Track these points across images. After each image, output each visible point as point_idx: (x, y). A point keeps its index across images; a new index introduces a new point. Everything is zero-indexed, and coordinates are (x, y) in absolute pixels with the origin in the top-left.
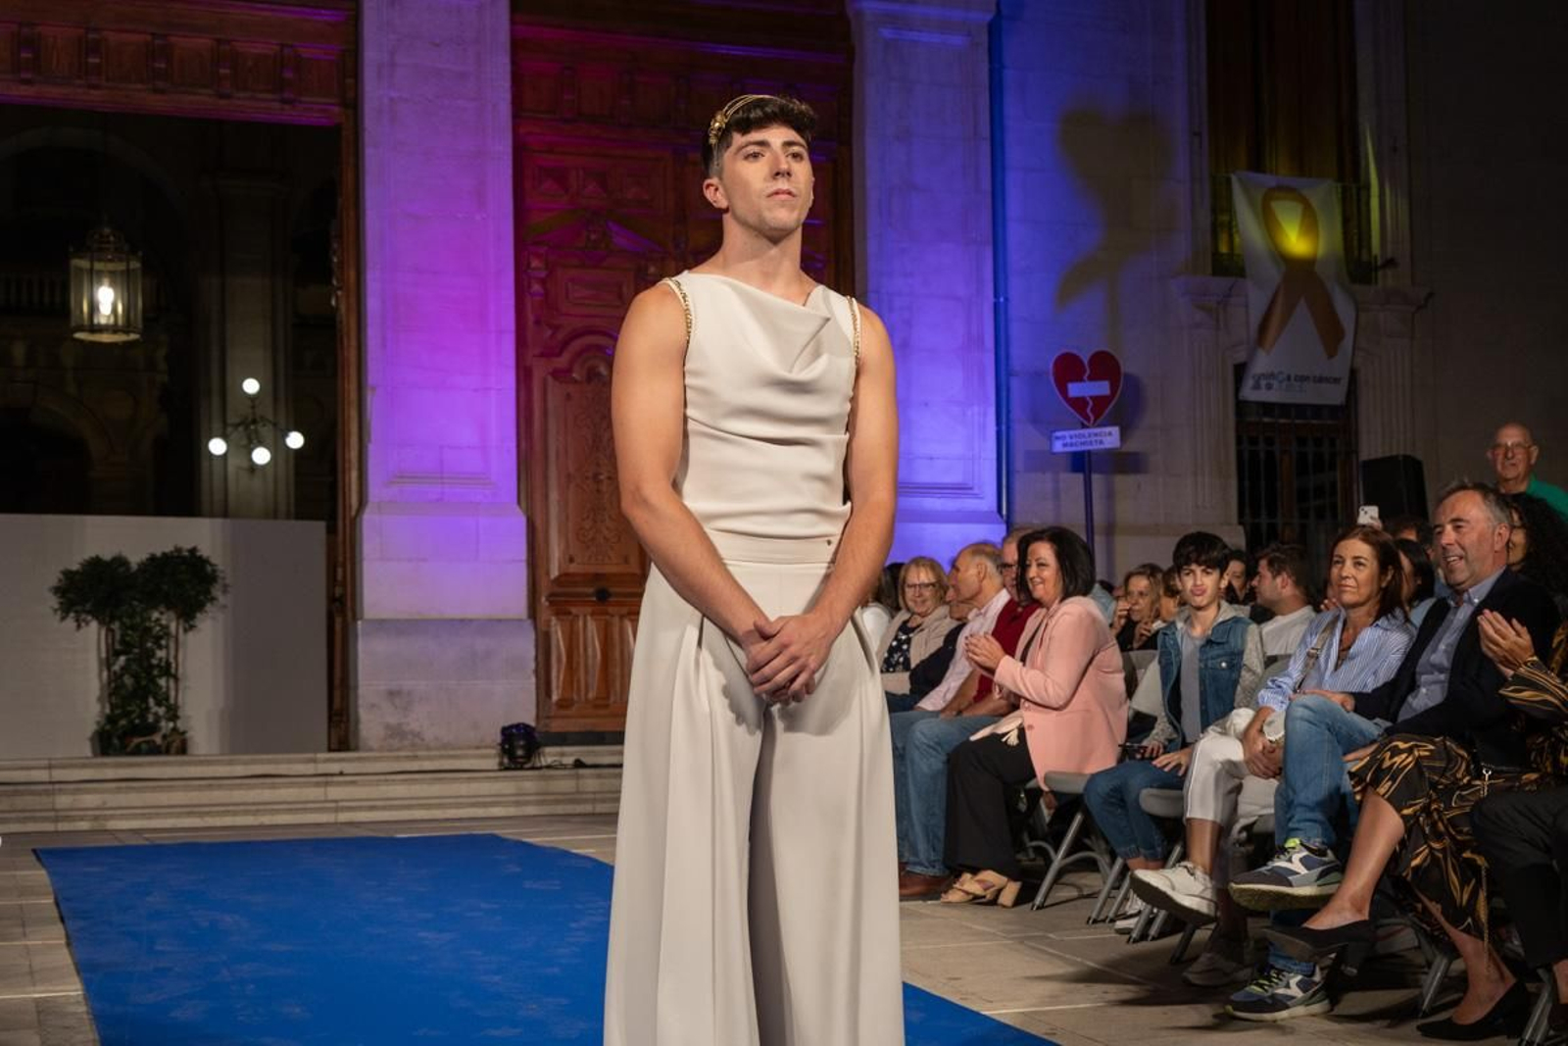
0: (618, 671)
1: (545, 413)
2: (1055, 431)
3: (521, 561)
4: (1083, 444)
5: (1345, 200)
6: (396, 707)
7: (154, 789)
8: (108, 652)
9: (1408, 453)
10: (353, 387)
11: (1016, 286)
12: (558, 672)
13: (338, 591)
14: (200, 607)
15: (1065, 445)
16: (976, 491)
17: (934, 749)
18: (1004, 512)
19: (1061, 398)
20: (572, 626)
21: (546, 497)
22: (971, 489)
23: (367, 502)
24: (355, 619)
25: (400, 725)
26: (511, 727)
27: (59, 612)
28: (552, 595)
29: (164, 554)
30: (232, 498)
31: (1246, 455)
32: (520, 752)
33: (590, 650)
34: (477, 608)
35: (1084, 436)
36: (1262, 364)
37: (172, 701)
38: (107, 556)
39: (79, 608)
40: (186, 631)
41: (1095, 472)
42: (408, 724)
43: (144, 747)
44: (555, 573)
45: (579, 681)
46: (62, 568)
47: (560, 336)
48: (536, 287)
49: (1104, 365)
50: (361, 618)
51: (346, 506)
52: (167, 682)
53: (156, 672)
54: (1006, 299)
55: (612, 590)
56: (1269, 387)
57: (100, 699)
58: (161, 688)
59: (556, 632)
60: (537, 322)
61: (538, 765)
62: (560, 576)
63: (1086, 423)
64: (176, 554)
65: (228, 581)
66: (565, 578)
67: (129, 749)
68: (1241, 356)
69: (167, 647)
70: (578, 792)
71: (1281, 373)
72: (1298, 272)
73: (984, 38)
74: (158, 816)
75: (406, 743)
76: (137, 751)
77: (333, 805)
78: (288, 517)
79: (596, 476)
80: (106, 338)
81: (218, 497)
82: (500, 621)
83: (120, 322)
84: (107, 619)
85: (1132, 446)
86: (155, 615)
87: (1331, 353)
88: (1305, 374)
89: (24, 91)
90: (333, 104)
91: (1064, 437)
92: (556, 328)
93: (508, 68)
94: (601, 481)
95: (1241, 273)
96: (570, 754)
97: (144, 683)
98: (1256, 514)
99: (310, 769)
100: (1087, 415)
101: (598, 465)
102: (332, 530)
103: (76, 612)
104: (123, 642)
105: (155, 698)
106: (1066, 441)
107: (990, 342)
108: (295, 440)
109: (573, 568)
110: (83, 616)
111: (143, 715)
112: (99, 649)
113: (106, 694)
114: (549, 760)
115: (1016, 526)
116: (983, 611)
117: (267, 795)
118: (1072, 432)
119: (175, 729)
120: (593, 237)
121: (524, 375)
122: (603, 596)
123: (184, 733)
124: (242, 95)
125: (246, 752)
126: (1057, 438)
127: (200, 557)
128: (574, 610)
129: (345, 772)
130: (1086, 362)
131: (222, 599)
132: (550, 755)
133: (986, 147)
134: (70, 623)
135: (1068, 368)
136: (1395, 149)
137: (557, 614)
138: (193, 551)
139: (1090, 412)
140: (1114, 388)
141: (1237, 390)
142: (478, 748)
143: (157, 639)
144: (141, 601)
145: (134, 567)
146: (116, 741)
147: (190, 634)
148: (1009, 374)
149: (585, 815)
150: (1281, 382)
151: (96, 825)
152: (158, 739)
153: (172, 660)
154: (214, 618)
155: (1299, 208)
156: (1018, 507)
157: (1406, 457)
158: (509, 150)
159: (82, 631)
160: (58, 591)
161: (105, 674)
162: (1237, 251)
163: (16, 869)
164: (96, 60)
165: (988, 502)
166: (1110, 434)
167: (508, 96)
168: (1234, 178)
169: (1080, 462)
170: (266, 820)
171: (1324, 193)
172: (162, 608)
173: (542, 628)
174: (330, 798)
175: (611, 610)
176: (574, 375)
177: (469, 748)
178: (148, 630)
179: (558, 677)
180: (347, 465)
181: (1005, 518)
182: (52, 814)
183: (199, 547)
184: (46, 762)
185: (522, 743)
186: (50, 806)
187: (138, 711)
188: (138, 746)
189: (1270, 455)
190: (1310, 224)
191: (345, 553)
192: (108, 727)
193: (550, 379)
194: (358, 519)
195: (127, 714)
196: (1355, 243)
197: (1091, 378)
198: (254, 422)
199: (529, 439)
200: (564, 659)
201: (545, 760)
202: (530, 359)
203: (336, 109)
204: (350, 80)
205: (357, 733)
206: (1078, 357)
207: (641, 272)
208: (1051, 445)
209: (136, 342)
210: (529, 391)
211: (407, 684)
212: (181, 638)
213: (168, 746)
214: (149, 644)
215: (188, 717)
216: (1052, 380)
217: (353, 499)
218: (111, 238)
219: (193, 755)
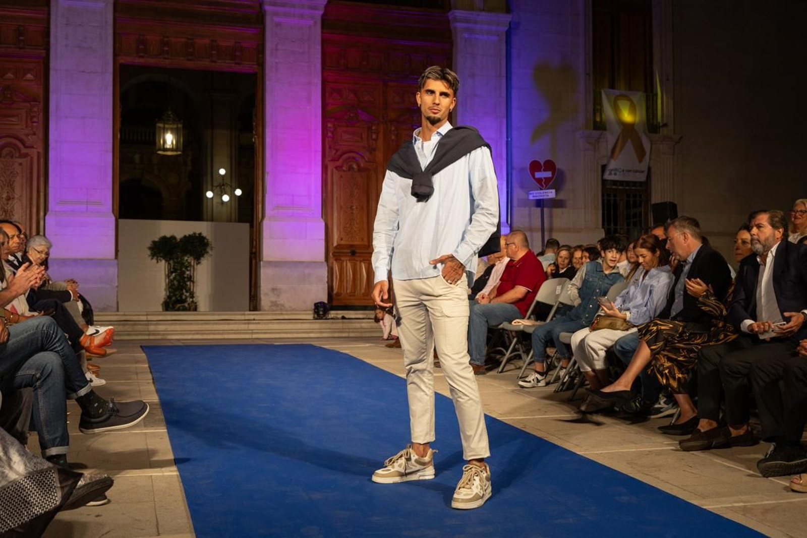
1: (332, 182)
2: (529, 191)
3: (322, 239)
4: (541, 196)
5: (647, 100)
6: (275, 295)
7: (184, 324)
8: (168, 272)
9: (671, 201)
10: (261, 172)
11: (515, 134)
12: (336, 282)
13: (254, 250)
14: (202, 255)
15: (533, 196)
17: (481, 315)
18: (509, 222)
19: (532, 178)
20: (342, 264)
21: (332, 215)
23: (265, 216)
24: (260, 261)
25: (276, 301)
26: (318, 303)
27: (150, 257)
28: (334, 252)
29: (190, 235)
30: (215, 214)
31: (606, 201)
32: (321, 313)
33: (348, 274)
34: (306, 257)
35: (541, 193)
36: (613, 165)
37: (192, 290)
38: (168, 235)
39: (158, 255)
40: (197, 264)
41: (546, 207)
42: (279, 301)
43: (181, 308)
44: (335, 244)
45: (344, 286)
46: (152, 240)
47: (339, 153)
48: (330, 134)
49: (550, 165)
50: (262, 261)
51: (257, 218)
52: (190, 283)
53: (186, 280)
54: (511, 139)
55: (358, 251)
56: (615, 174)
57: (165, 290)
58: (187, 285)
59: (335, 267)
60: (330, 148)
61: (328, 318)
62: (337, 245)
63: (542, 188)
64: (194, 235)
65: (213, 246)
66: (339, 246)
67: (175, 309)
68: (604, 162)
69: (190, 270)
70: (343, 329)
71: (620, 169)
72: (628, 128)
73: (504, 37)
74: (186, 334)
75: (278, 308)
76: (178, 310)
77: (251, 331)
78: (235, 222)
79: (351, 207)
80: (169, 153)
81: (209, 214)
82: (314, 262)
83: (174, 148)
84: (168, 260)
85: (560, 197)
86: (186, 258)
87: (640, 161)
88: (630, 169)
89: (141, 60)
90: (254, 65)
91: (533, 193)
92: (337, 151)
93: (320, 51)
94: (353, 209)
95: (604, 129)
96: (340, 313)
97: (182, 284)
98: (609, 224)
99: (242, 317)
101: (352, 203)
102: (252, 227)
103: (158, 257)
104: (174, 268)
105: (185, 290)
107: (504, 156)
108: (238, 192)
109: (342, 242)
110: (159, 258)
111: (181, 297)
112: (165, 271)
113: (168, 287)
114: (332, 316)
115: (514, 229)
116: (502, 261)
117: (226, 327)
118: (536, 192)
119: (192, 302)
120: (352, 115)
121: (324, 168)
122: (353, 253)
123: (196, 303)
124: (220, 61)
125: (219, 311)
126: (531, 194)
127: (203, 237)
128: (342, 259)
129: (256, 319)
130: (542, 164)
131: (210, 253)
132: (333, 314)
133: (504, 80)
134: (154, 261)
135: (535, 166)
136: (668, 80)
137: (336, 260)
138: (200, 234)
139: (543, 184)
140: (553, 174)
141: (602, 175)
142: (305, 311)
143: (187, 267)
144: (181, 253)
145: (178, 240)
146: (171, 306)
147: (199, 266)
148: (512, 169)
149: (346, 337)
150: (620, 172)
151: (164, 337)
152: (186, 305)
153: (192, 275)
154: (207, 260)
155: (629, 103)
156: (515, 220)
157: (670, 202)
158: (320, 82)
159: (160, 263)
160: (150, 248)
161: (167, 280)
162: (603, 121)
163: (134, 353)
164: (166, 49)
166: (552, 192)
167: (320, 61)
168: (603, 92)
169: (539, 203)
170: (226, 336)
171: (638, 97)
172: (188, 255)
173: (330, 265)
174: (250, 328)
175: (356, 259)
176: (344, 168)
177: (302, 311)
178: (183, 264)
179: (336, 284)
180: (258, 202)
181: (509, 225)
182: (147, 333)
183: (203, 233)
184: (145, 313)
185: (322, 309)
186: (146, 330)
187: (179, 294)
188: (179, 307)
189: (615, 201)
190: (633, 109)
191: (256, 235)
192: (168, 300)
193: (334, 169)
194: (261, 224)
195: (175, 295)
196: (651, 117)
197: (544, 170)
198: (223, 185)
199: (326, 193)
200: (338, 277)
201: (330, 316)
202: (327, 162)
203: (256, 66)
204: (261, 56)
205: (260, 304)
206: (539, 162)
207: (370, 128)
208: (528, 196)
209: (180, 155)
210: (327, 174)
211: (279, 286)
212: (195, 267)
213: (190, 308)
214: (184, 269)
215: (198, 297)
216: (528, 171)
217: (260, 215)
218: (172, 116)
219: (199, 311)
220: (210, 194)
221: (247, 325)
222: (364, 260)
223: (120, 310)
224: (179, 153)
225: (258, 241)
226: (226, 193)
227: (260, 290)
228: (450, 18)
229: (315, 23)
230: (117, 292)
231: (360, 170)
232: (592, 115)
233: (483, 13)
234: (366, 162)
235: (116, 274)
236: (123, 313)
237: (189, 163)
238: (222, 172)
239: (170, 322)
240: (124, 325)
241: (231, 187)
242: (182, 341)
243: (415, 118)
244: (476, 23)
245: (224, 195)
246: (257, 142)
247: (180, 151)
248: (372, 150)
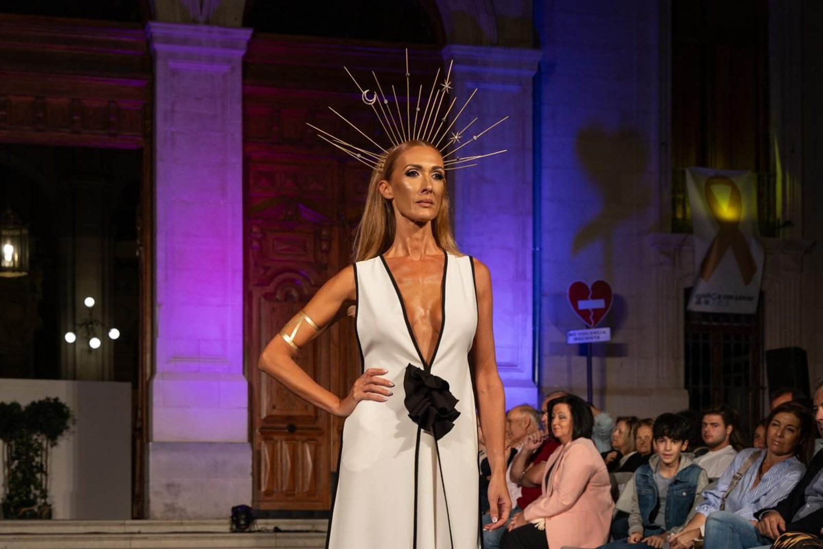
0: (300, 474)
1: (259, 318)
2: (569, 331)
3: (244, 408)
4: (587, 338)
5: (759, 184)
6: (171, 494)
7: (34, 540)
8: (8, 458)
10: (148, 304)
11: (546, 239)
12: (265, 474)
13: (139, 425)
14: (60, 432)
15: (576, 339)
16: (519, 367)
18: (536, 381)
19: (574, 311)
20: (274, 446)
22: (516, 366)
23: (155, 372)
24: (148, 441)
25: (173, 504)
26: (237, 507)
28: (263, 428)
29: (40, 402)
30: (78, 367)
32: (242, 522)
33: (284, 461)
34: (218, 436)
35: (587, 334)
36: (702, 288)
37: (44, 487)
38: (8, 402)
40: (52, 446)
41: (594, 356)
42: (178, 504)
43: (28, 513)
44: (264, 415)
45: (277, 480)
47: (269, 273)
48: (255, 244)
49: (601, 290)
50: (152, 441)
51: (143, 375)
52: (41, 476)
53: (35, 470)
54: (541, 249)
55: (299, 425)
56: (707, 303)
57: (4, 485)
58: (37, 479)
59: (264, 450)
60: (256, 265)
61: (253, 530)
62: (267, 417)
63: (589, 325)
64: (46, 401)
65: (76, 417)
66: (270, 419)
67: (20, 514)
68: (689, 283)
69: (41, 456)
70: (276, 547)
71: (715, 294)
72: (728, 229)
73: (530, 86)
75: (176, 515)
76: (23, 517)
78: (110, 380)
80: (9, 275)
81: (70, 367)
82: (231, 443)
84: (8, 439)
85: (618, 339)
86: (35, 437)
87: (747, 282)
88: (731, 294)
90: (138, 136)
91: (574, 334)
92: (267, 269)
95: (690, 231)
96: (271, 523)
97: (28, 476)
98: (696, 383)
99: (121, 529)
100: (589, 319)
102: (135, 387)
104: (16, 452)
105: (34, 485)
106: (577, 336)
107: (529, 275)
108: (114, 334)
109: (275, 412)
111: (27, 495)
112: (3, 457)
113: (7, 482)
114: (260, 527)
117: (97, 544)
118: (580, 331)
119: (45, 504)
120: (289, 213)
121: (247, 296)
122: (292, 429)
123: (50, 506)
124: (85, 131)
125: (86, 519)
126: (571, 335)
127: (60, 404)
129: (142, 531)
130: (590, 287)
131: (72, 428)
132: (260, 524)
133: (529, 155)
135: (578, 291)
137: (265, 439)
138: (56, 400)
139: (591, 319)
140: (607, 304)
141: (686, 303)
142: (217, 519)
143: (36, 451)
144: (27, 428)
145: (23, 409)
146: (12, 510)
147: (55, 448)
148: (542, 295)
150: (714, 299)
152: (36, 509)
153: (44, 463)
154: (68, 439)
155: (728, 189)
156: (545, 377)
157: (796, 348)
158: (240, 161)
161: (7, 471)
162: (688, 217)
165: (526, 374)
166: (604, 332)
167: (240, 129)
168: (687, 172)
169: (585, 350)
171: (746, 180)
172: (38, 433)
173: (256, 448)
174: (132, 546)
175: (297, 437)
176: (277, 297)
177: (213, 519)
178: (31, 446)
179: (265, 477)
180: (144, 351)
181: (537, 384)
183: (60, 397)
185: (243, 517)
187: (25, 493)
188: (25, 513)
189: (706, 346)
190: (736, 199)
191: (142, 402)
192: (8, 502)
193: (263, 299)
194: (150, 383)
195: (18, 494)
196: (765, 210)
197: (593, 298)
198: (91, 323)
199: (250, 334)
200: (269, 467)
201: (256, 528)
202: (251, 287)
203: (141, 138)
204: (149, 121)
205: (148, 507)
206: (585, 285)
207: (317, 235)
208: (567, 339)
209: (25, 276)
210: (250, 306)
211: (178, 480)
212: (49, 450)
213: (41, 513)
214: (31, 454)
215: (53, 497)
216: (568, 299)
217: (148, 371)
218: (12, 217)
219: (55, 520)
220: (70, 337)
221: (128, 542)
222: (308, 440)
224: (24, 274)
225: (144, 409)
226: (95, 335)
227: (148, 486)
229: (233, 69)
231: (302, 299)
232: (669, 210)
233: (497, 49)
234: (313, 286)
237: (39, 290)
241: (103, 325)
244: (485, 65)
245: (92, 338)
246: (143, 256)
247: (25, 271)
248: (322, 269)
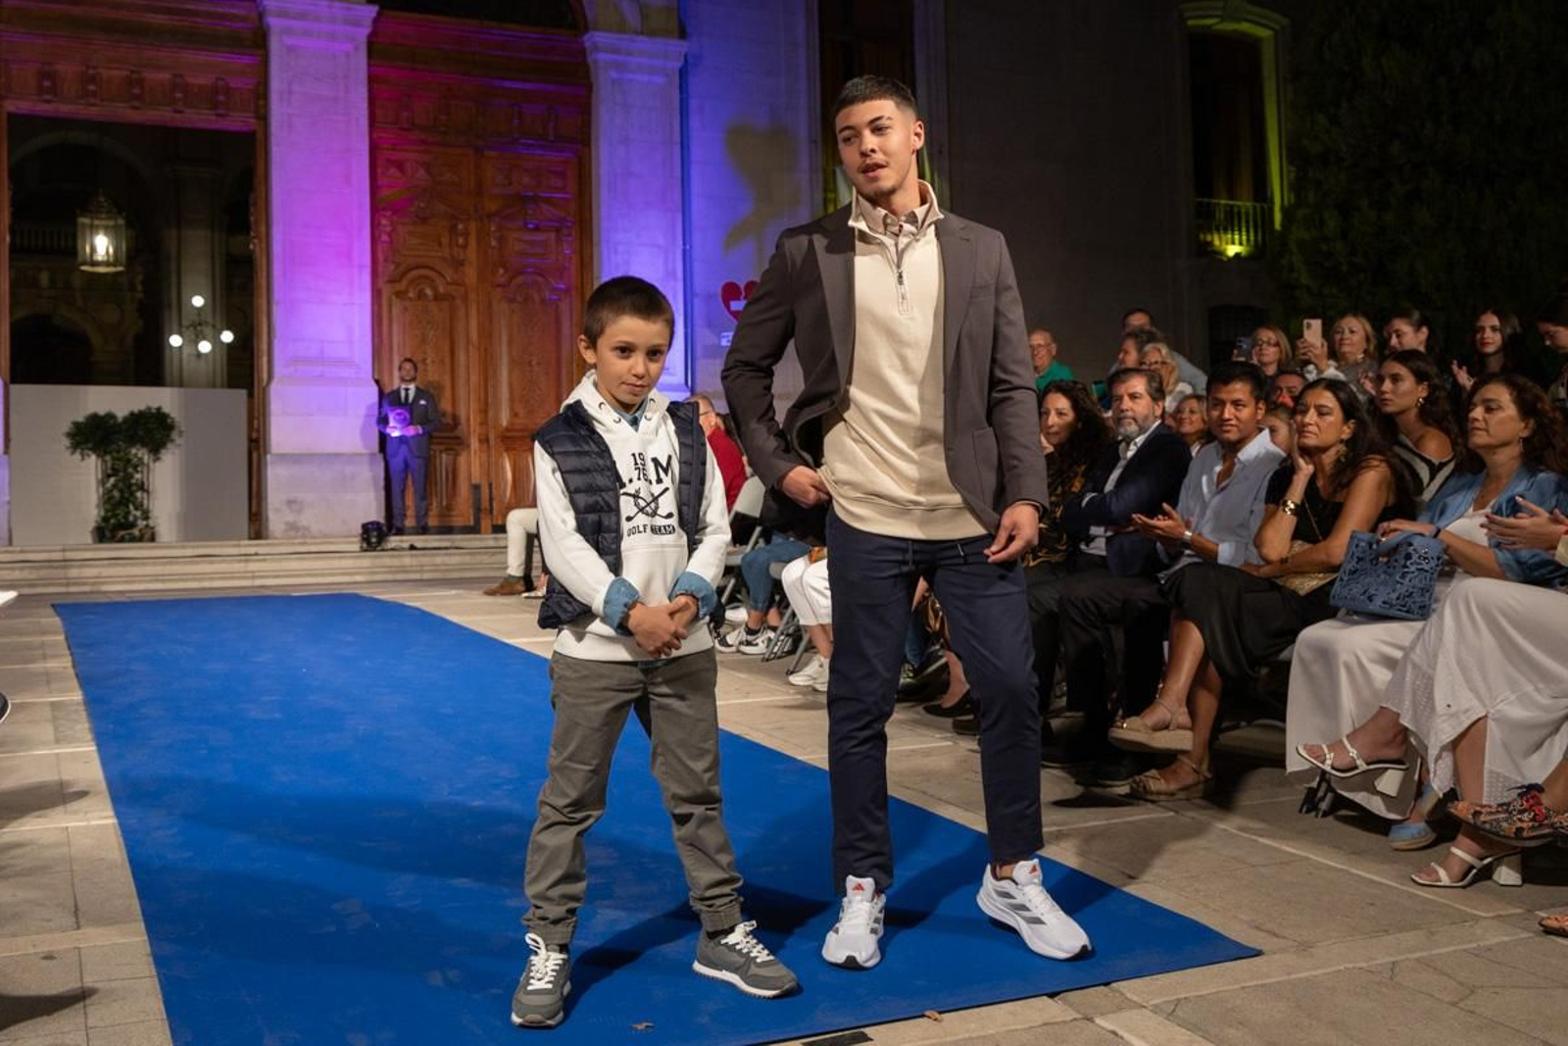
1: (391, 319)
2: (722, 332)
6: (292, 511)
7: (132, 565)
8: (103, 476)
10: (264, 301)
11: (697, 238)
14: (164, 445)
18: (689, 385)
19: (727, 313)
23: (273, 377)
24: (265, 453)
25: (295, 522)
26: (367, 524)
27: (70, 449)
29: (141, 412)
30: (185, 374)
32: (374, 540)
37: (145, 506)
38: (102, 412)
39: (83, 446)
40: (157, 459)
42: (301, 522)
43: (127, 537)
46: (72, 420)
47: (402, 268)
48: (385, 238)
50: (270, 452)
51: (260, 380)
52: (142, 494)
53: (134, 488)
54: (691, 247)
57: (98, 506)
58: (136, 498)
60: (386, 260)
61: (386, 548)
64: (147, 411)
65: (183, 429)
67: (117, 538)
69: (142, 472)
70: (411, 566)
73: (676, 79)
74: (134, 582)
75: (299, 534)
76: (122, 540)
77: (251, 575)
78: (222, 386)
80: (102, 270)
81: (176, 373)
83: (111, 259)
84: (102, 454)
86: (134, 451)
89: (46, 107)
90: (250, 117)
92: (398, 265)
93: (366, 96)
97: (126, 495)
99: (236, 551)
101: (425, 353)
102: (251, 395)
103: (82, 449)
104: (113, 469)
105: (134, 504)
107: (679, 276)
108: (227, 337)
110: (86, 451)
111: (126, 516)
112: (97, 473)
113: (102, 502)
114: (393, 545)
117: (207, 568)
119: (147, 526)
120: (422, 205)
121: (376, 294)
123: (153, 528)
124: (189, 111)
125: (194, 540)
126: (724, 337)
127: (164, 414)
129: (260, 553)
130: (742, 287)
131: (178, 441)
132: (394, 541)
133: (677, 150)
134: (78, 456)
135: (730, 292)
136: (940, 152)
142: (346, 537)
143: (135, 467)
144: (124, 442)
145: (120, 420)
146: (108, 534)
147: (157, 464)
148: (693, 295)
151: (95, 588)
152: (136, 532)
153: (145, 480)
154: (173, 453)
156: (698, 381)
158: (367, 148)
159: (83, 464)
160: (70, 435)
161: (101, 490)
163: (41, 617)
164: (92, 87)
167: (366, 113)
170: (207, 584)
172: (138, 446)
174: (250, 569)
176: (410, 295)
177: (339, 537)
178: (129, 461)
180: (260, 355)
182: (65, 581)
183: (162, 407)
184: (61, 547)
185: (375, 534)
186: (64, 576)
187: (122, 514)
188: (122, 536)
191: (259, 411)
192: (103, 524)
193: (394, 297)
194: (267, 391)
195: (115, 516)
198: (200, 324)
199: (380, 337)
201: (390, 545)
202: (381, 283)
203: (253, 121)
204: (261, 102)
205: (267, 528)
206: (737, 287)
207: (453, 229)
208: (720, 341)
209: (122, 272)
210: (380, 306)
211: (300, 496)
212: (151, 465)
213: (142, 537)
214: (130, 470)
215: (156, 518)
216: (720, 299)
217: (265, 376)
218: (105, 204)
219: (159, 542)
220: (175, 341)
221: (242, 565)
222: (447, 450)
223: (15, 542)
224: (119, 269)
225: (261, 418)
226: (204, 338)
227: (266, 504)
228: (587, 45)
229: (356, 48)
230: (9, 513)
231: (437, 297)
232: (821, 208)
233: (641, 38)
234: (448, 283)
235: (7, 481)
236: (18, 549)
237: (139, 288)
238: (198, 301)
239: (106, 562)
240: (22, 569)
241: (214, 326)
242: (127, 595)
243: (530, 212)
244: (629, 54)
245: (201, 340)
246: (258, 249)
247: (121, 265)
248: (458, 264)
